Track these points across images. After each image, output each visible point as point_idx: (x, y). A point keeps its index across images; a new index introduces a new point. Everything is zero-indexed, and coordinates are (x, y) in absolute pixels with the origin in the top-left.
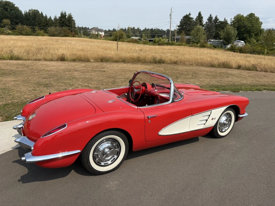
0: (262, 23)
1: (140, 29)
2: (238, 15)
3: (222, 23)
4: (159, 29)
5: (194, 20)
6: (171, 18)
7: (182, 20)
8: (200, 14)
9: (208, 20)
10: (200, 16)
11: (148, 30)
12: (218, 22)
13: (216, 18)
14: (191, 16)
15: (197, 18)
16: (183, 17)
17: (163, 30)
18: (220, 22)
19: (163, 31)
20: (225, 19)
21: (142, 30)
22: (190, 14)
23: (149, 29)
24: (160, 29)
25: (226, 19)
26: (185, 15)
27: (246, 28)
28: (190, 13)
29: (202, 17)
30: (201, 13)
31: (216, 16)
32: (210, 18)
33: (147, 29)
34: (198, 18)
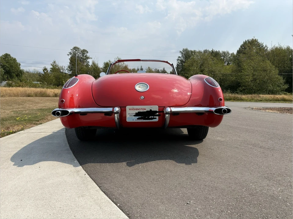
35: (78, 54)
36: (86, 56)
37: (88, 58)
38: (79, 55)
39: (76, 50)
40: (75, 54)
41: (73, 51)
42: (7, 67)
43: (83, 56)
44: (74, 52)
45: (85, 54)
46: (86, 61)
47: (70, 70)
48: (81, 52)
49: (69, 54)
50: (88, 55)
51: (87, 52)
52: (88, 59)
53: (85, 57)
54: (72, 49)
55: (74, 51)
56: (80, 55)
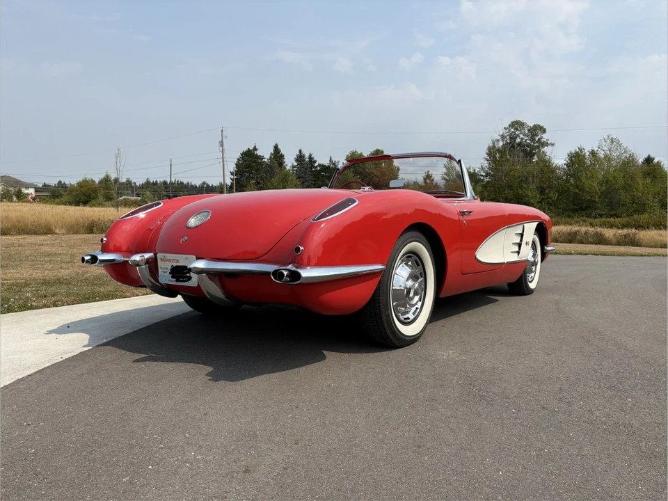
0: (398, 169)
1: (135, 183)
2: (354, 153)
3: (324, 168)
4: (182, 183)
5: (266, 160)
6: (223, 150)
7: (239, 160)
8: (276, 147)
9: (296, 160)
10: (279, 153)
11: (155, 184)
12: (316, 167)
13: (310, 158)
14: (259, 153)
15: (271, 156)
16: (241, 155)
17: (193, 184)
18: (320, 165)
19: (192, 186)
20: (331, 160)
21: (138, 184)
22: (255, 149)
23: (156, 182)
24: (185, 182)
25: (333, 159)
26: (245, 150)
27: (371, 178)
28: (255, 147)
29: (282, 156)
30: (279, 147)
31: (311, 155)
32: (300, 158)
33: (152, 181)
34: (274, 157)
35: (521, 136)
36: (539, 139)
37: (545, 144)
38: (522, 139)
39: (517, 129)
40: (513, 138)
41: (509, 131)
42: (375, 175)
43: (533, 140)
44: (511, 134)
45: (537, 135)
46: (540, 151)
47: (484, 174)
48: (529, 130)
49: (499, 138)
50: (545, 137)
51: (544, 131)
52: (543, 148)
53: (537, 142)
54: (507, 126)
55: (512, 130)
56: (526, 138)
